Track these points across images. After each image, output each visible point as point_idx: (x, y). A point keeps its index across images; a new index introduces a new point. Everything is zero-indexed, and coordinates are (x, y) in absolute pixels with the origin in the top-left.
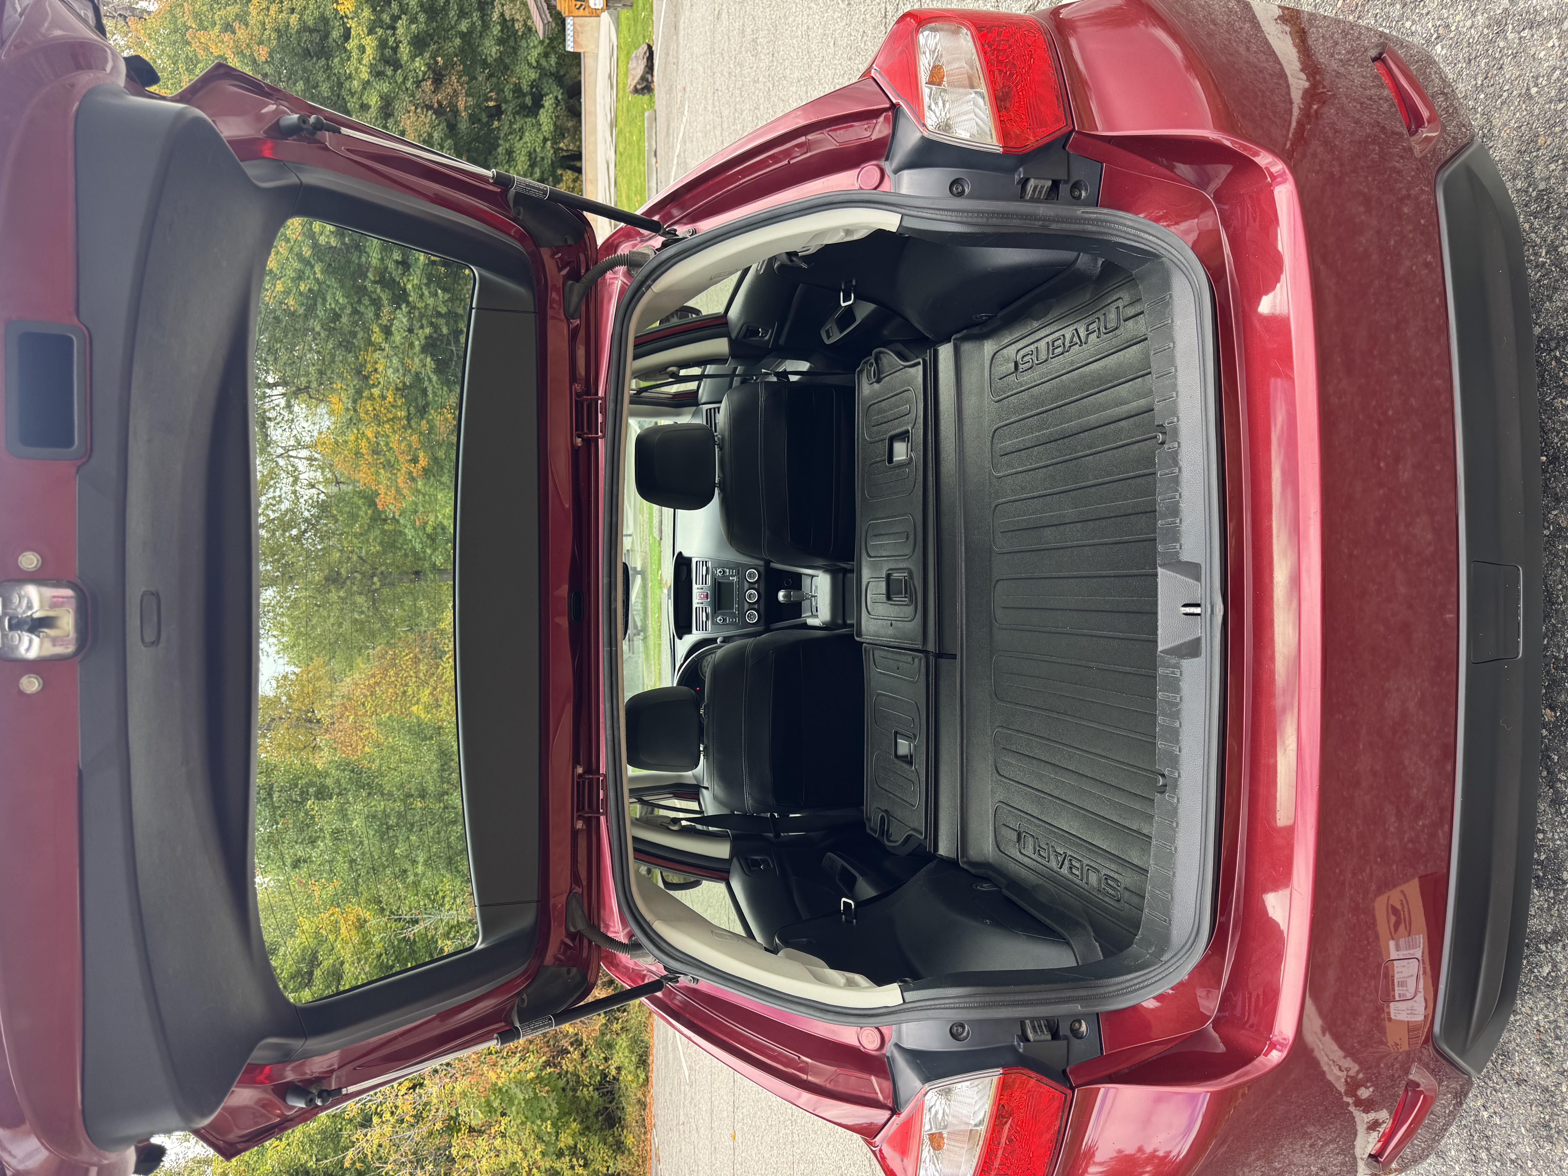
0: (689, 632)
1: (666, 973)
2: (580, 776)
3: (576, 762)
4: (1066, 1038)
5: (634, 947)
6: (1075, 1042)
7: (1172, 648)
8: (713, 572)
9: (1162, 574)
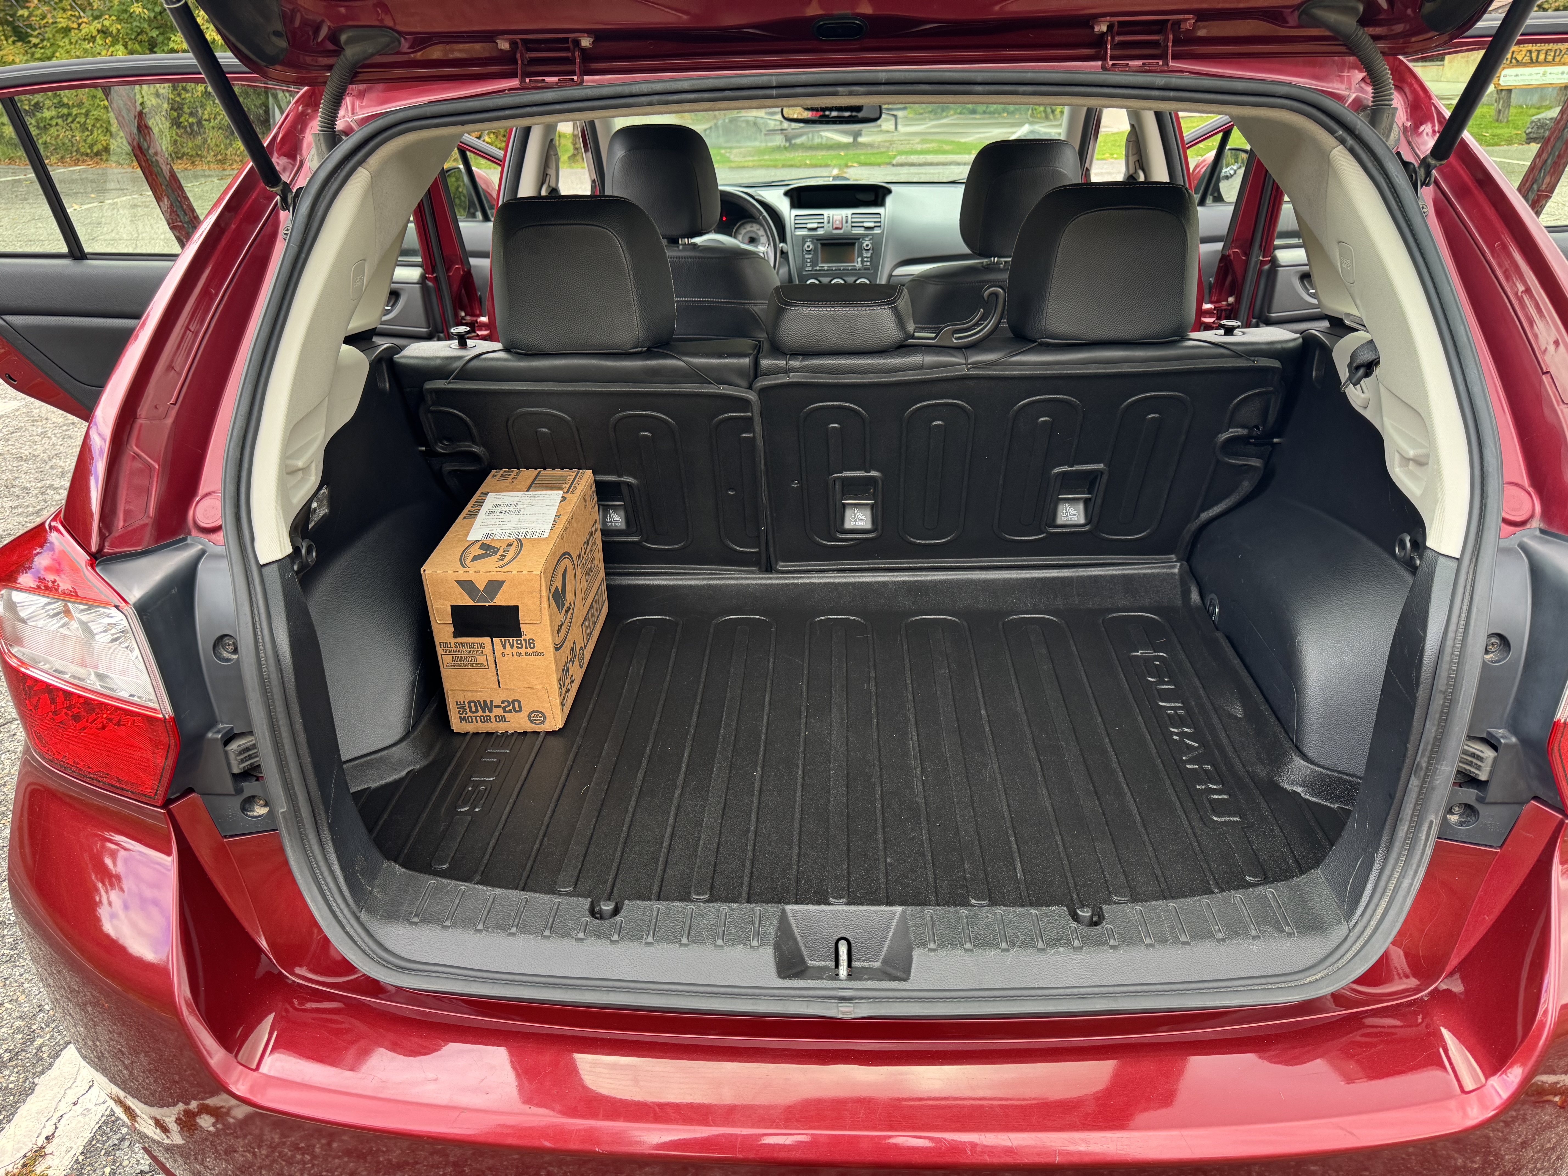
0: (794, 205)
1: (294, 191)
2: (577, 43)
3: (599, 36)
4: (239, 791)
5: (332, 138)
6: (237, 801)
7: (789, 926)
8: (867, 235)
9: (894, 913)
